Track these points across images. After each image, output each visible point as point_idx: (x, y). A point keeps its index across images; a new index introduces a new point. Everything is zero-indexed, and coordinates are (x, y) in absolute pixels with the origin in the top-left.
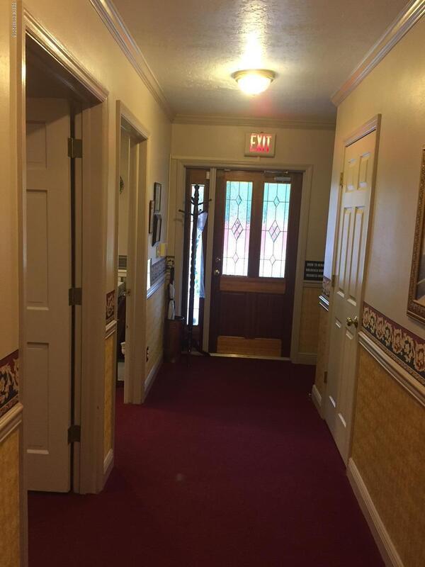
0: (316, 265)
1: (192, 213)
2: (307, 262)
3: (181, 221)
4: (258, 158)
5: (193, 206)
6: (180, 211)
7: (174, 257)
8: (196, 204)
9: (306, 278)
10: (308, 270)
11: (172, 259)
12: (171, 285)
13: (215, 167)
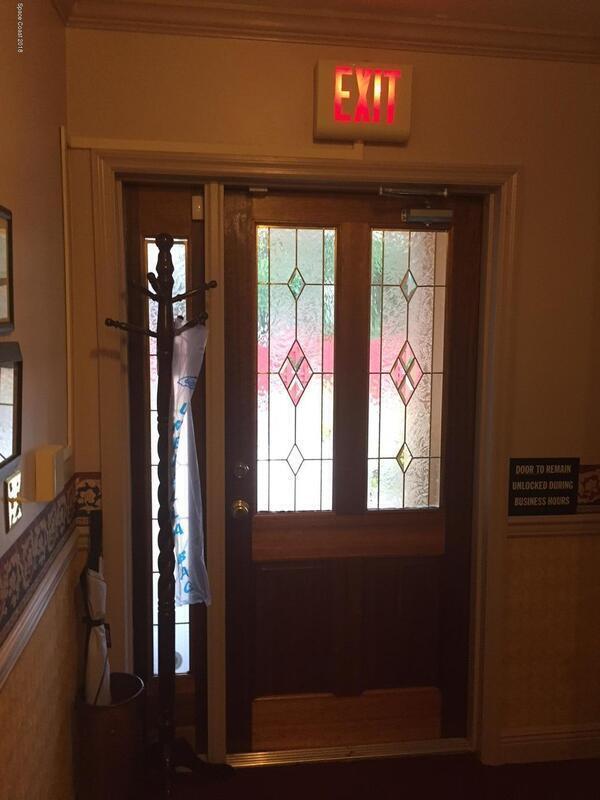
0: (541, 469)
1: (153, 328)
2: (514, 462)
3: (116, 355)
4: (359, 147)
5: (153, 307)
6: (110, 323)
7: (97, 476)
8: (165, 300)
9: (513, 510)
10: (518, 485)
11: (92, 483)
12: (92, 573)
13: (219, 179)
